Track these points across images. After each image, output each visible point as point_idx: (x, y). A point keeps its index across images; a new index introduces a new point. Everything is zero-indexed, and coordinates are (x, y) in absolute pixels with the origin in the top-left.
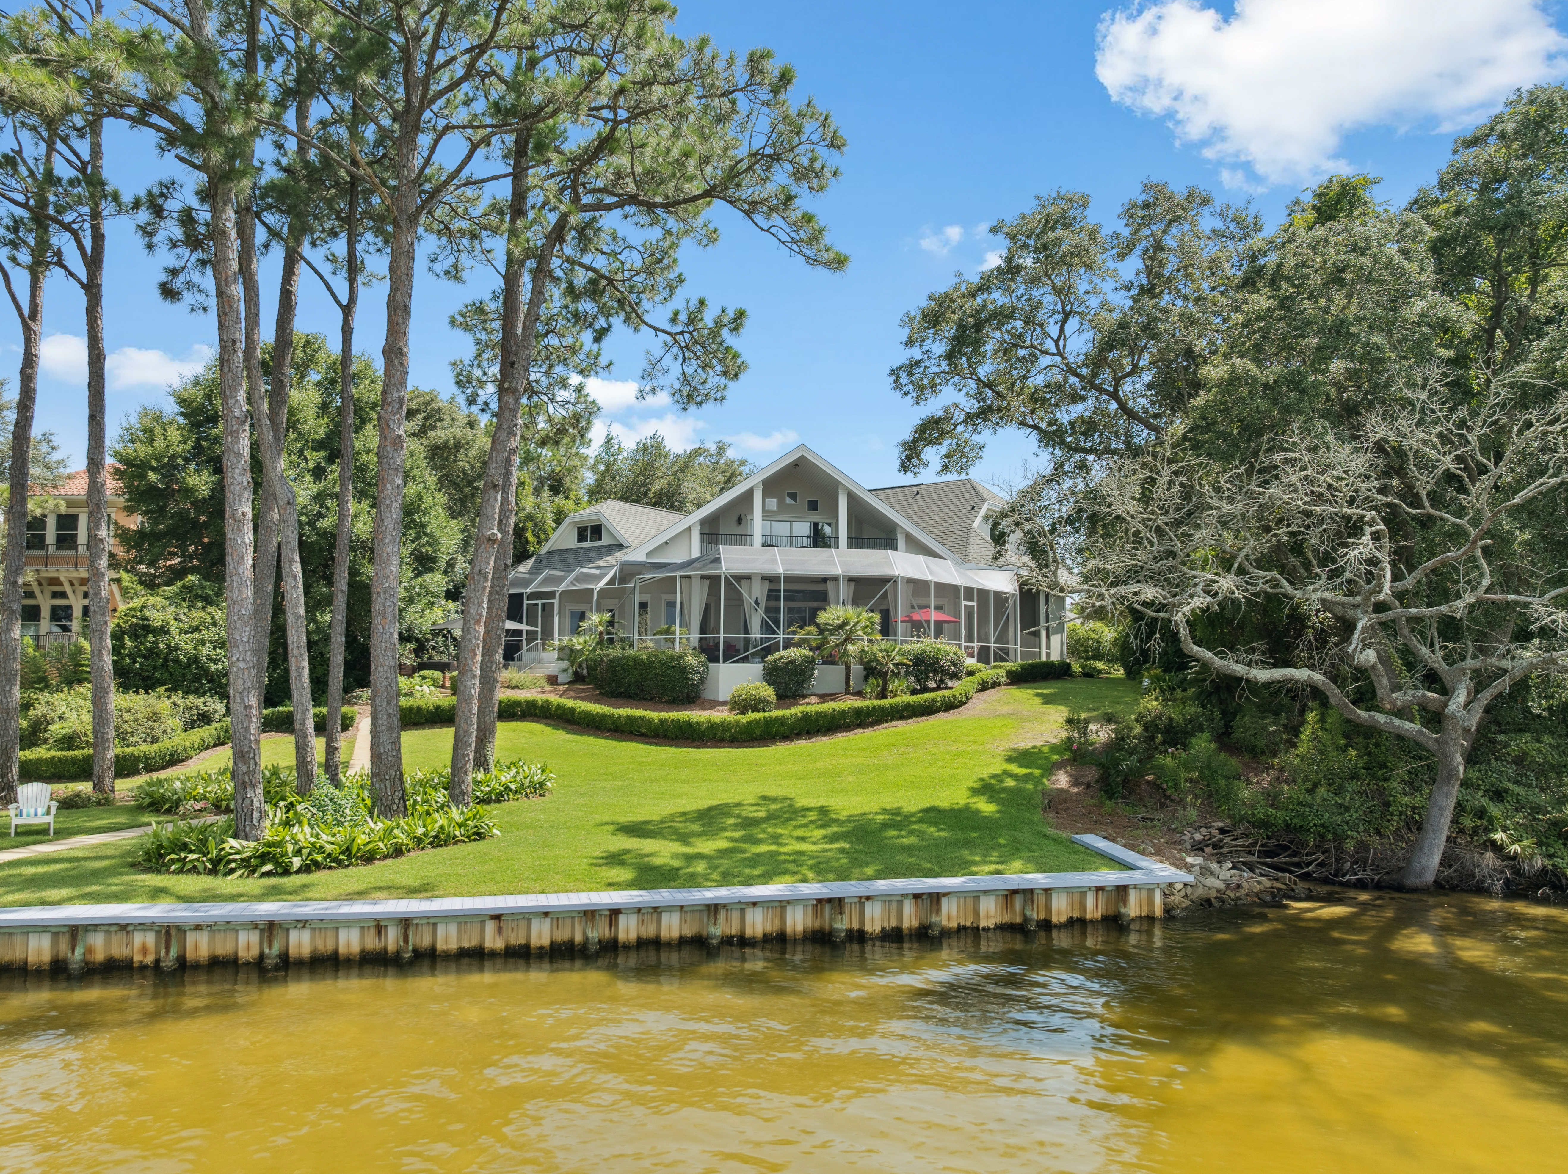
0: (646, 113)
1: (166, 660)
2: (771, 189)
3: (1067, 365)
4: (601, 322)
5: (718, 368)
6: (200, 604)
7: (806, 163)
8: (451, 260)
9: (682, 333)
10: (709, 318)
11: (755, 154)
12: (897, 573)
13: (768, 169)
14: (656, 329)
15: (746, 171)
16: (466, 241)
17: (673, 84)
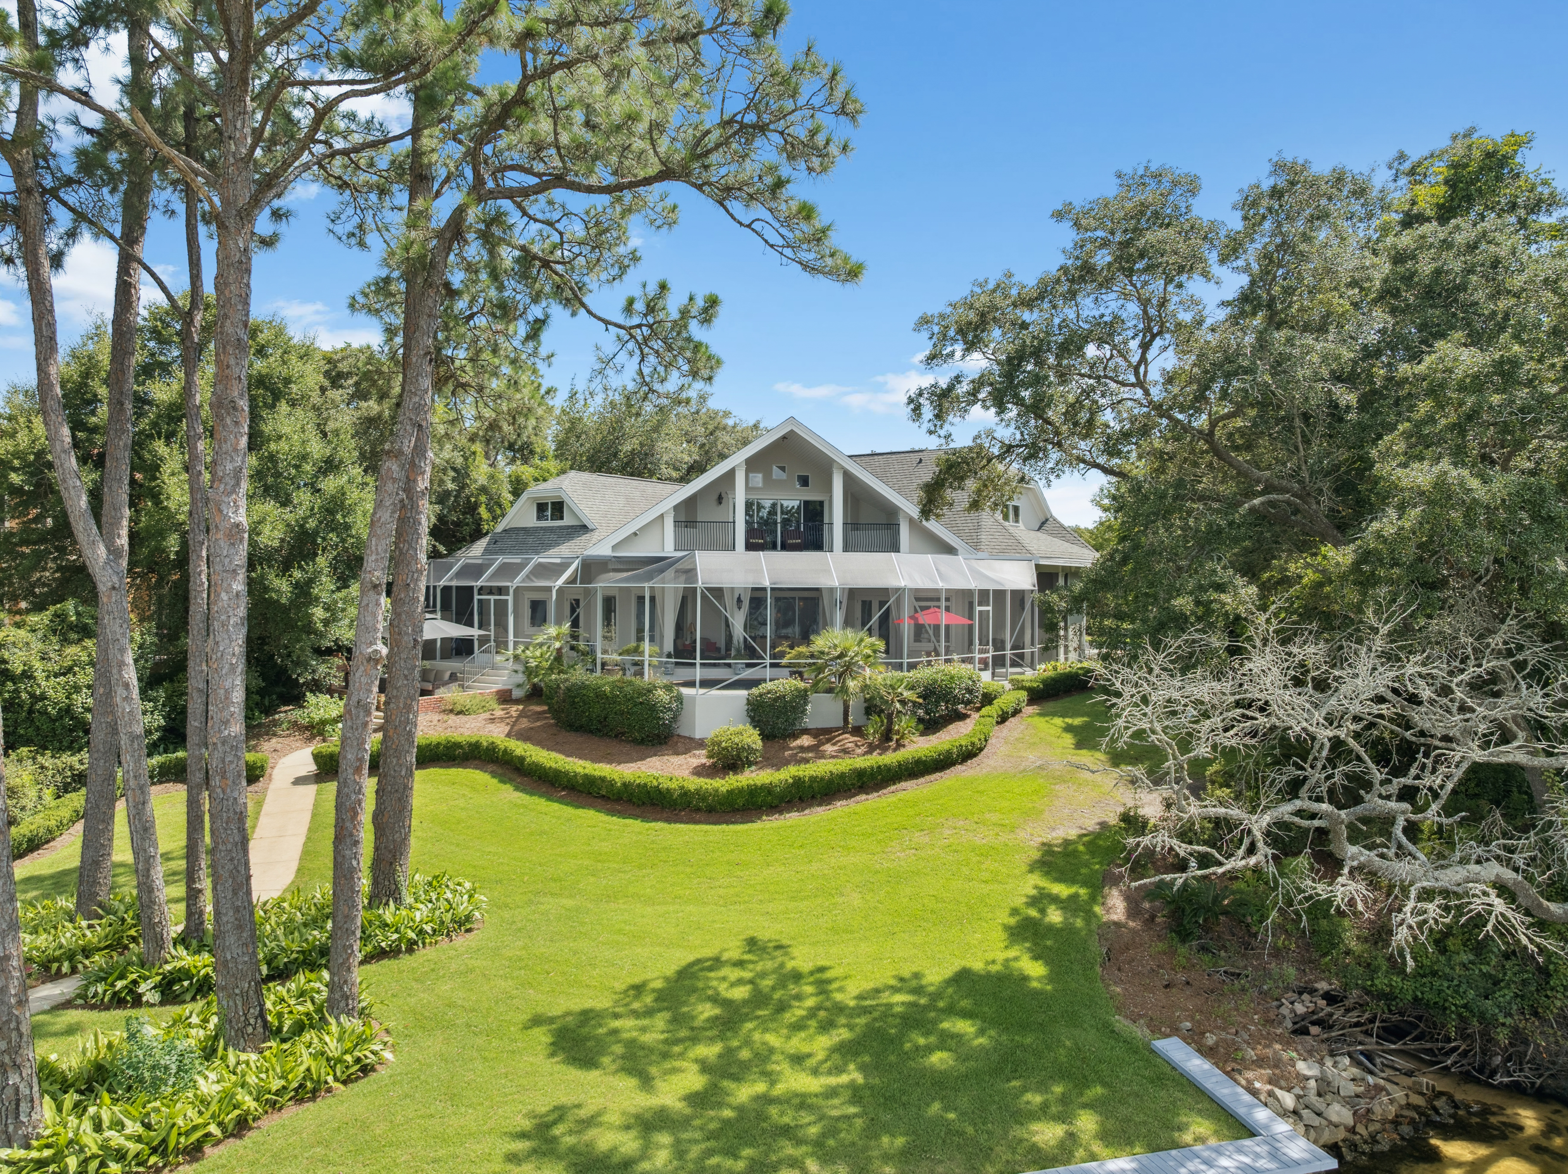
0: (568, 65)
1: (31, 711)
2: (750, 168)
3: (1151, 402)
4: (536, 311)
5: (686, 368)
6: (74, 636)
7: (803, 135)
8: (356, 220)
9: (639, 326)
10: (673, 305)
11: (730, 122)
12: (902, 584)
13: (749, 142)
14: (607, 322)
15: (718, 146)
16: (373, 197)
17: (604, 24)
